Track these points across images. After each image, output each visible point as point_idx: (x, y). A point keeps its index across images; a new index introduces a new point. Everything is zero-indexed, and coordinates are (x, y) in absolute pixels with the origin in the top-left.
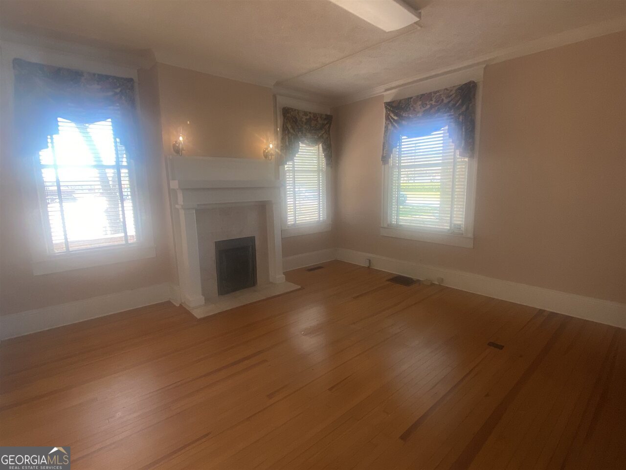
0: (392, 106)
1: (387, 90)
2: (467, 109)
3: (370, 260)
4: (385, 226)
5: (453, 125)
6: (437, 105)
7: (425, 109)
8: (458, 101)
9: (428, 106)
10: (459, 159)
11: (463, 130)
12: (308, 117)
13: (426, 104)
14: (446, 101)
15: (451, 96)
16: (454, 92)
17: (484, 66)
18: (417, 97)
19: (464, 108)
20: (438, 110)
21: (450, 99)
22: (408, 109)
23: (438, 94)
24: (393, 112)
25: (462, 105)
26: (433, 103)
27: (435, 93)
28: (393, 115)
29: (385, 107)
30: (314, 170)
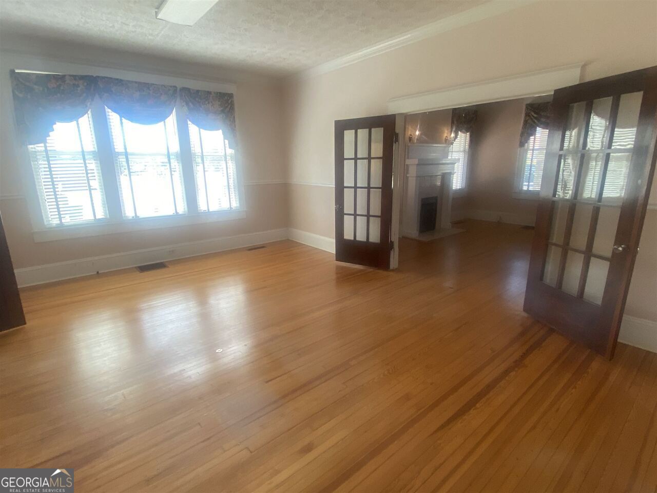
0: (532, 107)
22: (546, 110)
24: (533, 111)
28: (533, 114)
29: (526, 107)
30: (461, 151)
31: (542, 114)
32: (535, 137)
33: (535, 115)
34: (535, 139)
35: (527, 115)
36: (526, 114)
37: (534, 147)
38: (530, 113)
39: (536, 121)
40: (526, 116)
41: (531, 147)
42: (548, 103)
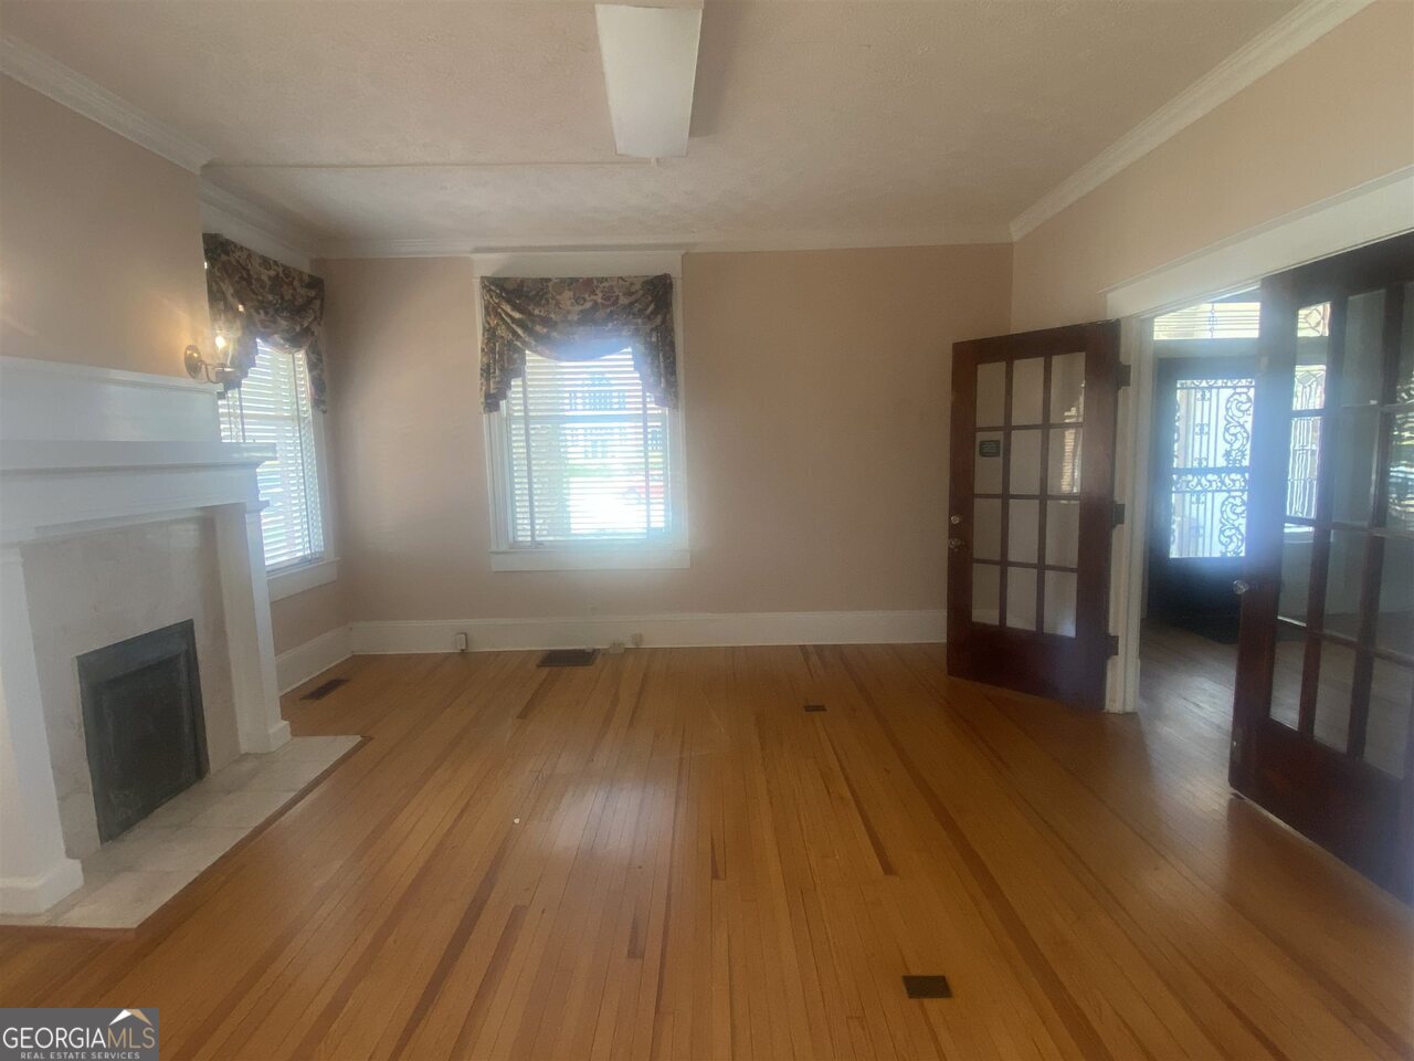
0: (503, 289)
1: (478, 250)
2: (664, 321)
3: (466, 634)
4: (504, 548)
5: (641, 348)
6: (608, 306)
7: (580, 308)
8: (648, 306)
9: (588, 305)
10: (654, 409)
11: (661, 360)
12: (272, 273)
13: (585, 300)
14: (624, 301)
15: (633, 293)
16: (637, 286)
17: (684, 252)
18: (563, 281)
19: (659, 320)
20: (610, 316)
21: (633, 298)
22: (543, 301)
23: (605, 284)
24: (508, 301)
25: (655, 313)
26: (600, 301)
27: (602, 280)
28: (508, 308)
29: (484, 287)
30: (285, 418)
31: (537, 312)
32: (524, 381)
33: (517, 315)
34: (524, 386)
35: (490, 310)
36: (486, 308)
37: (526, 410)
38: (498, 305)
39: (520, 331)
40: (487, 313)
41: (518, 412)
42: (548, 280)
